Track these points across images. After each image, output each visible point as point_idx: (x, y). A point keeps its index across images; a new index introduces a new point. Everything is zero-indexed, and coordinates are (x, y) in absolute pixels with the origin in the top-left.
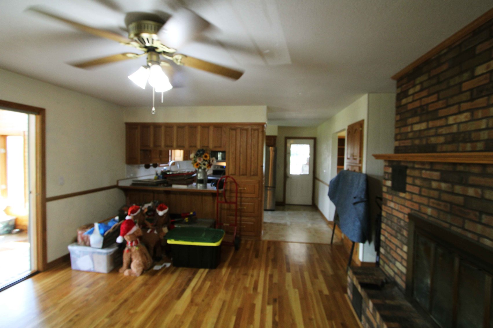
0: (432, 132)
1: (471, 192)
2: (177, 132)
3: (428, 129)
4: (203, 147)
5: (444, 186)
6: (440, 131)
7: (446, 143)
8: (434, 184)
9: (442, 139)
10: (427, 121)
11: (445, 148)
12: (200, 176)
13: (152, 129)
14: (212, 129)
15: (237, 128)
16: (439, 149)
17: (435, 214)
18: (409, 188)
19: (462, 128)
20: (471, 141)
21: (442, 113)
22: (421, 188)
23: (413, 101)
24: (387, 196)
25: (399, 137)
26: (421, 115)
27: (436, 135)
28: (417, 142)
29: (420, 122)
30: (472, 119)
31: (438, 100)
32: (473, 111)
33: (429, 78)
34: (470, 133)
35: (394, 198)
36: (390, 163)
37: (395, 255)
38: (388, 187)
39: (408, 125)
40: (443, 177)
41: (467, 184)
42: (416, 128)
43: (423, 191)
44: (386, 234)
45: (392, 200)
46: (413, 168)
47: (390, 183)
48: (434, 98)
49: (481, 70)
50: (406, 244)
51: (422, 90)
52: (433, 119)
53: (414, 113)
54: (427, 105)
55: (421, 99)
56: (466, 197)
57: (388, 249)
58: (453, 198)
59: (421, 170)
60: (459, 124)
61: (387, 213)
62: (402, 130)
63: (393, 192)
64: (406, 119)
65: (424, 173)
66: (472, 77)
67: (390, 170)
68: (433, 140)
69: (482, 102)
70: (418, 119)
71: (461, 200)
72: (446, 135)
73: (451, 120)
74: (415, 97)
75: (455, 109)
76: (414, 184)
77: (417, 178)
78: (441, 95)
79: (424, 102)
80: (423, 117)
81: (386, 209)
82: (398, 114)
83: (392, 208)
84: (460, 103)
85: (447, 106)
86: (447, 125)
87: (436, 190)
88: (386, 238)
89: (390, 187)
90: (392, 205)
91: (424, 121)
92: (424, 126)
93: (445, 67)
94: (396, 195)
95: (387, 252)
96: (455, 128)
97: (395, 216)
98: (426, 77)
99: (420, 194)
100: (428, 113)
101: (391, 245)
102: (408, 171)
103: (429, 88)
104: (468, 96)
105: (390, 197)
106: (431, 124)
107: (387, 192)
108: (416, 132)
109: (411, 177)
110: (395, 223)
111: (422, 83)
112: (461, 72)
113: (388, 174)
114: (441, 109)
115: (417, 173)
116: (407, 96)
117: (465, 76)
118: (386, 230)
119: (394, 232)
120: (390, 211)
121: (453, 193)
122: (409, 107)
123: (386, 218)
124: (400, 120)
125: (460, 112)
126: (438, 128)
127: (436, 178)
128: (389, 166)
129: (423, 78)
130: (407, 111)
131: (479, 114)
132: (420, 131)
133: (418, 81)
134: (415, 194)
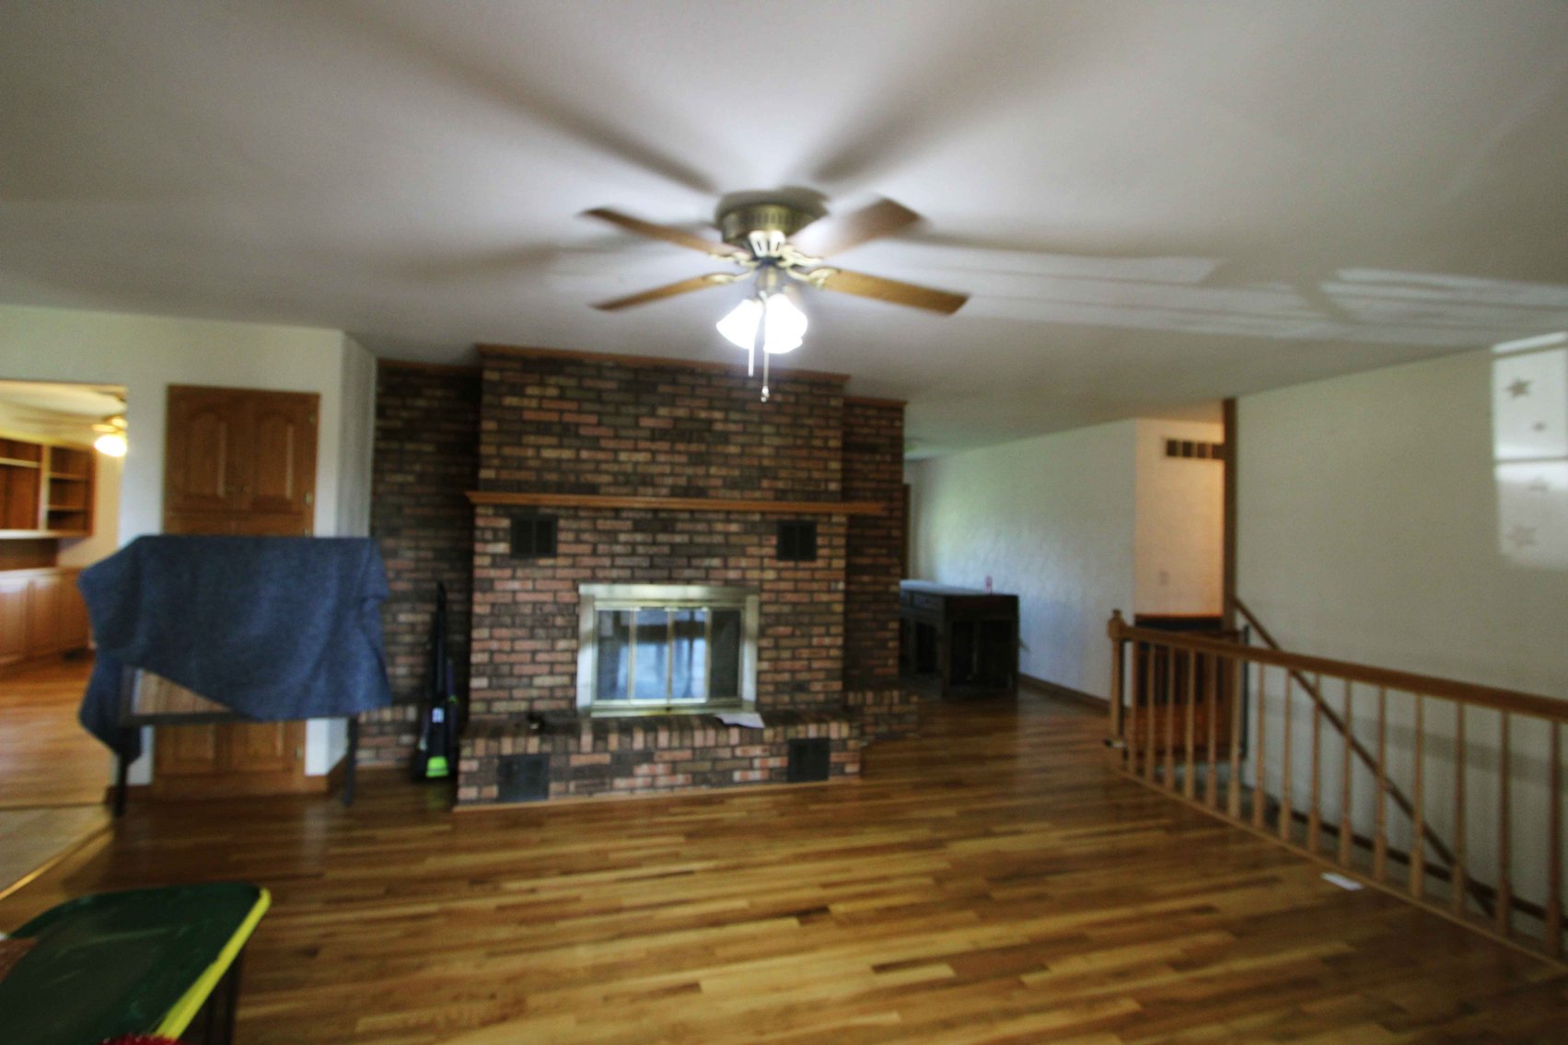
0: (590, 466)
1: (678, 539)
3: (577, 460)
5: (639, 537)
6: (604, 467)
7: (614, 483)
8: (622, 537)
9: (607, 478)
10: (578, 449)
11: (612, 490)
16: (603, 491)
18: (562, 548)
19: (640, 469)
20: (653, 484)
22: (595, 546)
23: (540, 409)
24: (493, 573)
25: (496, 462)
26: (560, 436)
27: (597, 471)
28: (553, 477)
29: (560, 446)
30: (653, 462)
31: (599, 424)
32: (654, 453)
33: (580, 387)
34: (652, 476)
35: (520, 573)
36: (502, 510)
37: (528, 669)
38: (494, 556)
39: (527, 446)
40: (638, 527)
41: (673, 532)
42: (547, 453)
43: (602, 548)
44: (495, 645)
45: (513, 578)
46: (576, 518)
47: (502, 548)
48: (593, 419)
49: (663, 411)
50: (564, 637)
51: (561, 397)
52: (589, 449)
53: (543, 428)
54: (577, 425)
55: (561, 412)
56: (673, 546)
57: (505, 669)
58: (654, 550)
59: (594, 519)
60: (636, 464)
61: (493, 605)
62: (507, 451)
63: (515, 562)
64: (521, 433)
65: (601, 524)
66: (653, 414)
67: (505, 523)
68: (590, 478)
69: (664, 446)
70: (554, 441)
71: (666, 550)
72: (615, 474)
73: (623, 456)
74: (546, 404)
75: (630, 444)
76: (578, 541)
77: (585, 531)
78: (606, 420)
79: (568, 418)
80: (566, 441)
81: (490, 597)
82: (492, 418)
83: (514, 592)
84: (636, 439)
85: (617, 437)
86: (616, 461)
87: (626, 543)
88: (492, 652)
89: (502, 556)
90: (516, 585)
91: (569, 447)
92: (567, 454)
93: (612, 385)
94: (525, 567)
95: (503, 676)
96: (629, 468)
97: (526, 603)
98: (572, 382)
99: (594, 553)
100: (577, 436)
101: (514, 658)
102: (562, 523)
103: (579, 401)
104: (647, 434)
105: (508, 573)
106: (584, 454)
107: (494, 565)
108: (548, 460)
109: (569, 530)
110: (524, 615)
111: (562, 388)
112: (637, 403)
113: (495, 530)
114: (605, 438)
115: (585, 524)
116: (522, 394)
117: (643, 410)
118: (491, 638)
119: (520, 632)
120: (508, 598)
121: (654, 543)
122: (528, 415)
123: (492, 614)
124: (499, 431)
125: (636, 450)
126: (598, 462)
127: (625, 528)
128: (496, 515)
129: (562, 381)
130: (524, 422)
131: (662, 458)
132: (559, 461)
133: (553, 380)
134: (583, 555)
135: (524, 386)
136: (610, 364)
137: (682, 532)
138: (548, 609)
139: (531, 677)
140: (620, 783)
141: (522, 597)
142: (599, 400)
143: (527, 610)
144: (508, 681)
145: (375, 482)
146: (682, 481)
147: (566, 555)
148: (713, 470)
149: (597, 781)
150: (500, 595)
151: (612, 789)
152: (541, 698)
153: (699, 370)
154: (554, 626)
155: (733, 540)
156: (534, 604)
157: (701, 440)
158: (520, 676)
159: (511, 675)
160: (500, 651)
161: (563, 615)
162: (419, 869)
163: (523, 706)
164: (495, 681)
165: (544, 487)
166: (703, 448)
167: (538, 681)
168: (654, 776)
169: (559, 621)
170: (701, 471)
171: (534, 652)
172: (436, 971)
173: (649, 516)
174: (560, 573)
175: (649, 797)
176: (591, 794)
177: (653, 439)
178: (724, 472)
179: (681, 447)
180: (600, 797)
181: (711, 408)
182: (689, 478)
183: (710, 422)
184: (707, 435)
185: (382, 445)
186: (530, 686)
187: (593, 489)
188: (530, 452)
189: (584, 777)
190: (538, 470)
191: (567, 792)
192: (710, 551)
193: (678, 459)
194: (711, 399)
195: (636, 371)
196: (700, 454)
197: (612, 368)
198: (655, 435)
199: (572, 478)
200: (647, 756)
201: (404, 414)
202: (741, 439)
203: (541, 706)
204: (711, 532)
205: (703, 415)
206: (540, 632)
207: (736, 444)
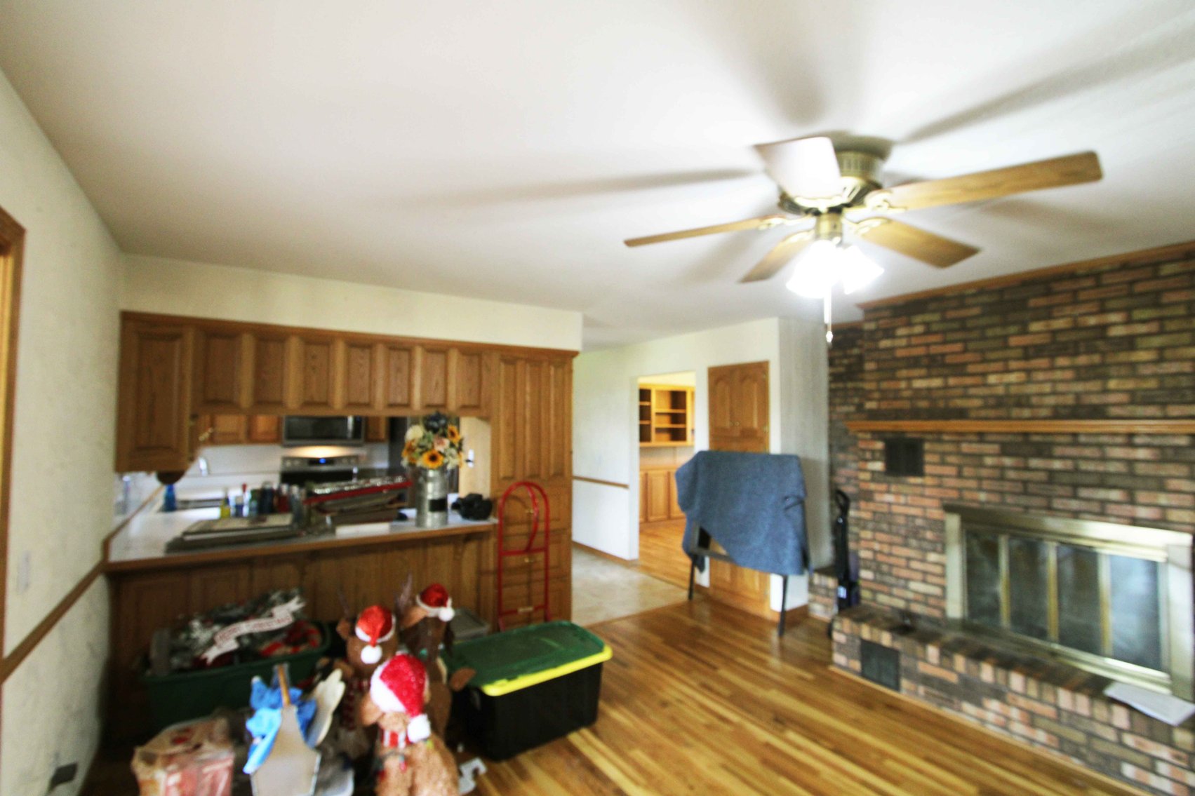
0: (959, 391)
1: (1057, 465)
2: (348, 361)
3: (946, 387)
4: (429, 406)
5: (1008, 461)
6: (972, 391)
7: (985, 407)
8: (989, 461)
9: (977, 403)
10: (945, 377)
11: (983, 413)
12: (434, 490)
13: (247, 344)
14: (454, 356)
15: (518, 359)
16: (973, 414)
17: (995, 498)
18: (928, 469)
19: (1013, 390)
20: (1030, 406)
21: (971, 369)
22: (960, 468)
23: (909, 346)
24: (873, 486)
25: (876, 395)
26: (928, 367)
27: (966, 396)
28: (923, 404)
29: (929, 376)
30: (1029, 381)
31: (965, 351)
32: (1028, 371)
33: (944, 320)
34: (1028, 396)
35: (893, 488)
36: (877, 435)
37: (904, 573)
38: (873, 472)
39: (899, 379)
40: (1005, 450)
41: (1051, 457)
42: (918, 384)
43: (967, 471)
44: (877, 546)
45: (888, 492)
46: (940, 441)
47: (878, 466)
48: (958, 347)
49: (1035, 327)
50: (934, 551)
51: (927, 332)
52: (955, 375)
53: (913, 362)
54: (943, 355)
55: (928, 345)
56: (1051, 473)
57: (885, 568)
58: (1026, 475)
59: (958, 443)
60: (1008, 385)
61: (874, 513)
62: (885, 385)
63: (889, 478)
64: (894, 370)
65: (965, 447)
66: (1024, 332)
67: (879, 445)
68: (960, 403)
69: (1043, 362)
70: (923, 372)
71: (1042, 476)
72: (984, 397)
73: (992, 379)
74: (914, 341)
75: (999, 366)
76: (943, 463)
77: (950, 454)
78: (971, 345)
79: (935, 350)
80: (934, 372)
81: (872, 506)
82: (872, 360)
83: (890, 504)
84: (1006, 360)
85: (984, 361)
86: (985, 385)
87: (993, 467)
88: (875, 552)
89: (879, 472)
90: (889, 498)
91: (938, 376)
92: (936, 382)
93: (975, 311)
94: (898, 483)
95: (882, 573)
96: (1000, 391)
97: (900, 514)
98: (935, 317)
99: (960, 475)
100: (945, 365)
101: (892, 560)
102: (927, 446)
103: (944, 332)
104: (1019, 352)
105: (883, 487)
106: (952, 381)
107: (873, 480)
108: (918, 390)
109: (934, 452)
110: (899, 525)
111: (927, 324)
112: (1005, 324)
113: (873, 451)
114: (971, 363)
115: (948, 448)
116: (893, 337)
117: (1013, 329)
118: (874, 540)
119: (897, 539)
120: (885, 509)
121: (1027, 469)
122: (900, 353)
123: (873, 520)
124: (878, 370)
125: (1007, 371)
126: (966, 387)
127: (991, 452)
128: (874, 439)
129: (928, 317)
130: (896, 359)
131: (1040, 376)
132: (929, 389)
133: (918, 319)
134: (948, 476)
135: (894, 328)
136: (973, 291)
137: (1062, 458)
138: (919, 522)
139: (908, 580)
140: (968, 707)
141: (896, 509)
142: (964, 328)
143: (901, 520)
144: (888, 579)
145: (831, 412)
146: (1070, 400)
147: (933, 476)
148: (1112, 384)
149: (944, 695)
150: (879, 505)
151: (960, 710)
152: (916, 601)
153: (1080, 272)
154: (924, 539)
155: (1141, 469)
156: (907, 516)
157: (1090, 351)
158: (898, 577)
159: (890, 574)
160: (881, 552)
161: (931, 529)
162: (760, 693)
163: (901, 604)
164: (878, 577)
165: (915, 414)
166: (1096, 359)
167: (914, 586)
168: (1008, 719)
169: (929, 535)
170: (1094, 386)
171: (909, 559)
172: (688, 753)
173: (1020, 439)
174: (928, 492)
175: (1001, 737)
176: (940, 705)
177: (1026, 357)
178: (1130, 385)
179: (1062, 361)
180: (947, 712)
181: (1103, 311)
182: (1078, 395)
183: (1104, 327)
184: (1100, 344)
185: (833, 386)
186: (906, 588)
187: (962, 414)
188: (903, 385)
189: (932, 686)
190: (910, 399)
191: (916, 693)
192: (1103, 482)
193: (1058, 375)
194: (1102, 301)
195: (1001, 292)
196: (1092, 367)
197: (974, 295)
198: (1029, 353)
199: (941, 404)
200: (998, 693)
201: (845, 361)
202: (1157, 341)
203: (917, 608)
204: (1104, 459)
205: (1092, 321)
206: (913, 542)
207: (1147, 349)
